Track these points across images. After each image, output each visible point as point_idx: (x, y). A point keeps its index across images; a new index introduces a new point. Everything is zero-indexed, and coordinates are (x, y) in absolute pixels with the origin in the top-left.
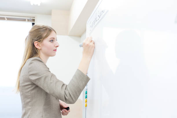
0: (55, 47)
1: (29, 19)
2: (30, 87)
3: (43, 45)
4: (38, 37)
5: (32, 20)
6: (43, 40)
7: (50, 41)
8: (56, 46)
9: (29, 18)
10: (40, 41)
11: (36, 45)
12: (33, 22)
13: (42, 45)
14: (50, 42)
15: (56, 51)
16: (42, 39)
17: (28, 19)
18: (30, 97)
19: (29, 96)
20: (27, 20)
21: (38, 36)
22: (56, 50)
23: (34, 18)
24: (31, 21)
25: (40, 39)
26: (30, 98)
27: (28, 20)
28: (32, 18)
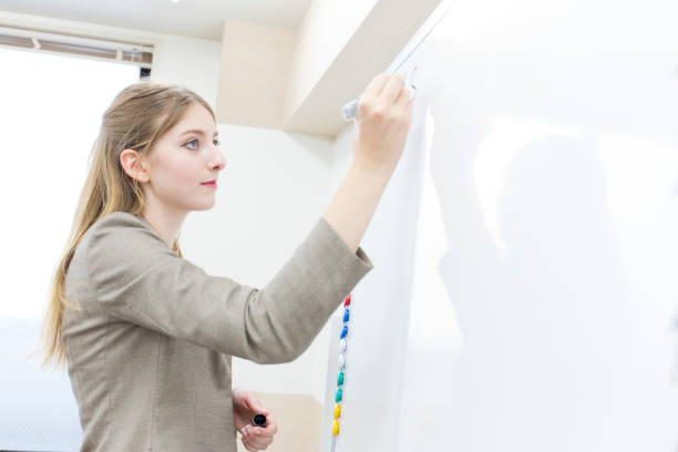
0: (210, 169)
1: (130, 53)
2: (102, 336)
3: (156, 164)
4: (135, 131)
5: (140, 57)
6: (152, 144)
7: (184, 145)
8: (212, 165)
9: (129, 48)
10: (143, 147)
11: (127, 164)
12: (146, 66)
13: (152, 165)
14: (183, 150)
15: (215, 187)
16: (148, 139)
17: (124, 53)
18: (104, 374)
19: (101, 370)
20: (120, 55)
21: (132, 127)
22: (213, 183)
23: (148, 50)
24: (136, 60)
25: (141, 139)
26: (103, 379)
27: (127, 57)
28: (141, 49)
